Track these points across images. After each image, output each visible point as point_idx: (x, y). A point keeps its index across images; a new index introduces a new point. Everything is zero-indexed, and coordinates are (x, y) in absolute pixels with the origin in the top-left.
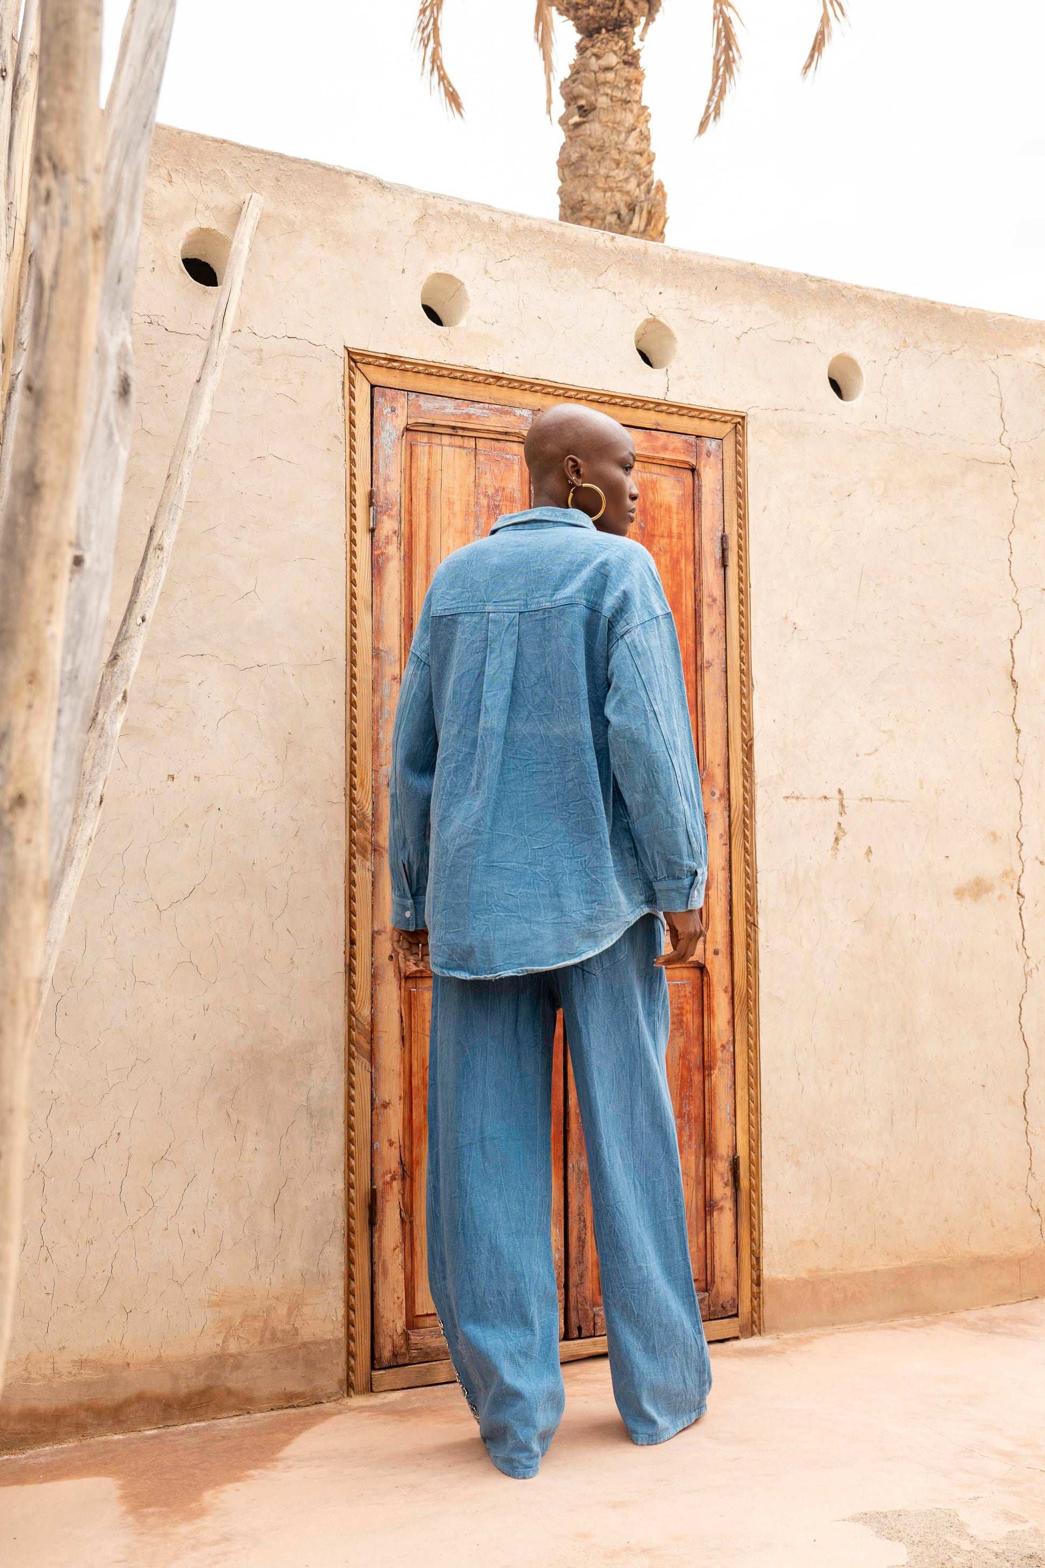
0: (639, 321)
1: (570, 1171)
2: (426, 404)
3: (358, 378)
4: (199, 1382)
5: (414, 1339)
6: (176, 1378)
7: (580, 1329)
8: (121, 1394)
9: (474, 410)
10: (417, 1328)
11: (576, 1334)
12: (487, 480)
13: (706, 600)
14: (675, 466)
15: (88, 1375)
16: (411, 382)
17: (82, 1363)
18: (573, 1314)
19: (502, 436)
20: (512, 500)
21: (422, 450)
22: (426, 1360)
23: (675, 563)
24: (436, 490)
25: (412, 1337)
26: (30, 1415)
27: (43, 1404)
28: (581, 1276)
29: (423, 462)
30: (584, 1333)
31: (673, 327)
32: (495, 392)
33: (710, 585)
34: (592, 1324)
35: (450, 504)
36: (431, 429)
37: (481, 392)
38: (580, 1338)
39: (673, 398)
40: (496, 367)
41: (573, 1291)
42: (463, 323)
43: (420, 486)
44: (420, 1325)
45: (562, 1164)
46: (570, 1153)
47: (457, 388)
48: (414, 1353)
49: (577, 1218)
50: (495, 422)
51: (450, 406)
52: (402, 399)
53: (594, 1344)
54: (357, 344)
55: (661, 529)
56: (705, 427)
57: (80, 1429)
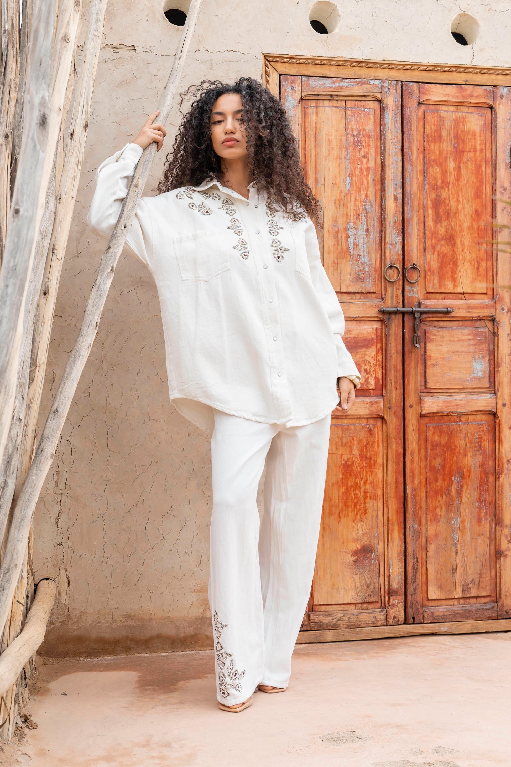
0: (454, 16)
1: (408, 530)
2: (313, 82)
3: (272, 72)
4: (190, 631)
5: (313, 617)
6: (178, 628)
7: (414, 618)
8: (148, 633)
9: (343, 83)
10: (315, 612)
11: (411, 621)
12: (353, 126)
13: (499, 189)
14: (478, 106)
15: (130, 622)
16: (304, 70)
17: (127, 616)
18: (410, 611)
19: (363, 98)
20: (369, 137)
21: (311, 111)
22: (320, 629)
23: (479, 168)
24: (321, 134)
25: (311, 616)
26: (101, 641)
27: (107, 635)
28: (415, 589)
29: (312, 118)
30: (416, 621)
31: (477, 17)
32: (358, 71)
33: (502, 180)
34: (422, 616)
35: (330, 142)
36: (317, 97)
37: (349, 72)
38: (414, 623)
39: (476, 63)
40: (358, 56)
41: (409, 597)
42: (336, 31)
43: (311, 132)
44: (317, 610)
45: (402, 526)
46: (407, 519)
47: (333, 71)
48: (313, 625)
49: (412, 556)
50: (358, 90)
51: (328, 83)
52: (298, 81)
53: (423, 628)
54: (269, 51)
55: (469, 146)
56: (500, 80)
57: (127, 650)
